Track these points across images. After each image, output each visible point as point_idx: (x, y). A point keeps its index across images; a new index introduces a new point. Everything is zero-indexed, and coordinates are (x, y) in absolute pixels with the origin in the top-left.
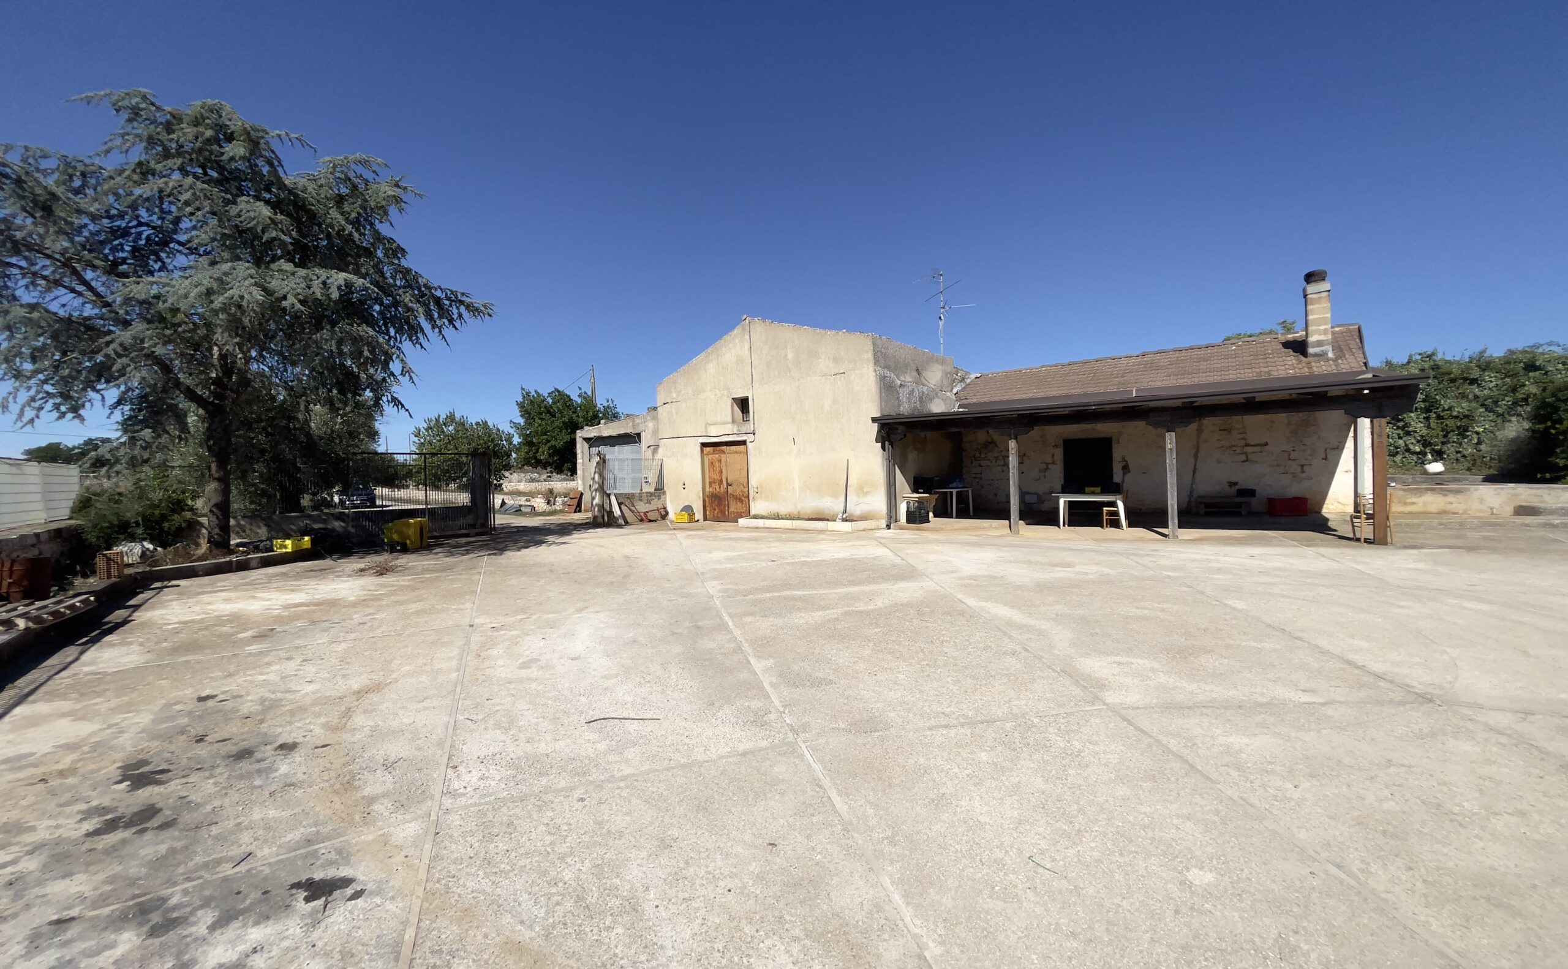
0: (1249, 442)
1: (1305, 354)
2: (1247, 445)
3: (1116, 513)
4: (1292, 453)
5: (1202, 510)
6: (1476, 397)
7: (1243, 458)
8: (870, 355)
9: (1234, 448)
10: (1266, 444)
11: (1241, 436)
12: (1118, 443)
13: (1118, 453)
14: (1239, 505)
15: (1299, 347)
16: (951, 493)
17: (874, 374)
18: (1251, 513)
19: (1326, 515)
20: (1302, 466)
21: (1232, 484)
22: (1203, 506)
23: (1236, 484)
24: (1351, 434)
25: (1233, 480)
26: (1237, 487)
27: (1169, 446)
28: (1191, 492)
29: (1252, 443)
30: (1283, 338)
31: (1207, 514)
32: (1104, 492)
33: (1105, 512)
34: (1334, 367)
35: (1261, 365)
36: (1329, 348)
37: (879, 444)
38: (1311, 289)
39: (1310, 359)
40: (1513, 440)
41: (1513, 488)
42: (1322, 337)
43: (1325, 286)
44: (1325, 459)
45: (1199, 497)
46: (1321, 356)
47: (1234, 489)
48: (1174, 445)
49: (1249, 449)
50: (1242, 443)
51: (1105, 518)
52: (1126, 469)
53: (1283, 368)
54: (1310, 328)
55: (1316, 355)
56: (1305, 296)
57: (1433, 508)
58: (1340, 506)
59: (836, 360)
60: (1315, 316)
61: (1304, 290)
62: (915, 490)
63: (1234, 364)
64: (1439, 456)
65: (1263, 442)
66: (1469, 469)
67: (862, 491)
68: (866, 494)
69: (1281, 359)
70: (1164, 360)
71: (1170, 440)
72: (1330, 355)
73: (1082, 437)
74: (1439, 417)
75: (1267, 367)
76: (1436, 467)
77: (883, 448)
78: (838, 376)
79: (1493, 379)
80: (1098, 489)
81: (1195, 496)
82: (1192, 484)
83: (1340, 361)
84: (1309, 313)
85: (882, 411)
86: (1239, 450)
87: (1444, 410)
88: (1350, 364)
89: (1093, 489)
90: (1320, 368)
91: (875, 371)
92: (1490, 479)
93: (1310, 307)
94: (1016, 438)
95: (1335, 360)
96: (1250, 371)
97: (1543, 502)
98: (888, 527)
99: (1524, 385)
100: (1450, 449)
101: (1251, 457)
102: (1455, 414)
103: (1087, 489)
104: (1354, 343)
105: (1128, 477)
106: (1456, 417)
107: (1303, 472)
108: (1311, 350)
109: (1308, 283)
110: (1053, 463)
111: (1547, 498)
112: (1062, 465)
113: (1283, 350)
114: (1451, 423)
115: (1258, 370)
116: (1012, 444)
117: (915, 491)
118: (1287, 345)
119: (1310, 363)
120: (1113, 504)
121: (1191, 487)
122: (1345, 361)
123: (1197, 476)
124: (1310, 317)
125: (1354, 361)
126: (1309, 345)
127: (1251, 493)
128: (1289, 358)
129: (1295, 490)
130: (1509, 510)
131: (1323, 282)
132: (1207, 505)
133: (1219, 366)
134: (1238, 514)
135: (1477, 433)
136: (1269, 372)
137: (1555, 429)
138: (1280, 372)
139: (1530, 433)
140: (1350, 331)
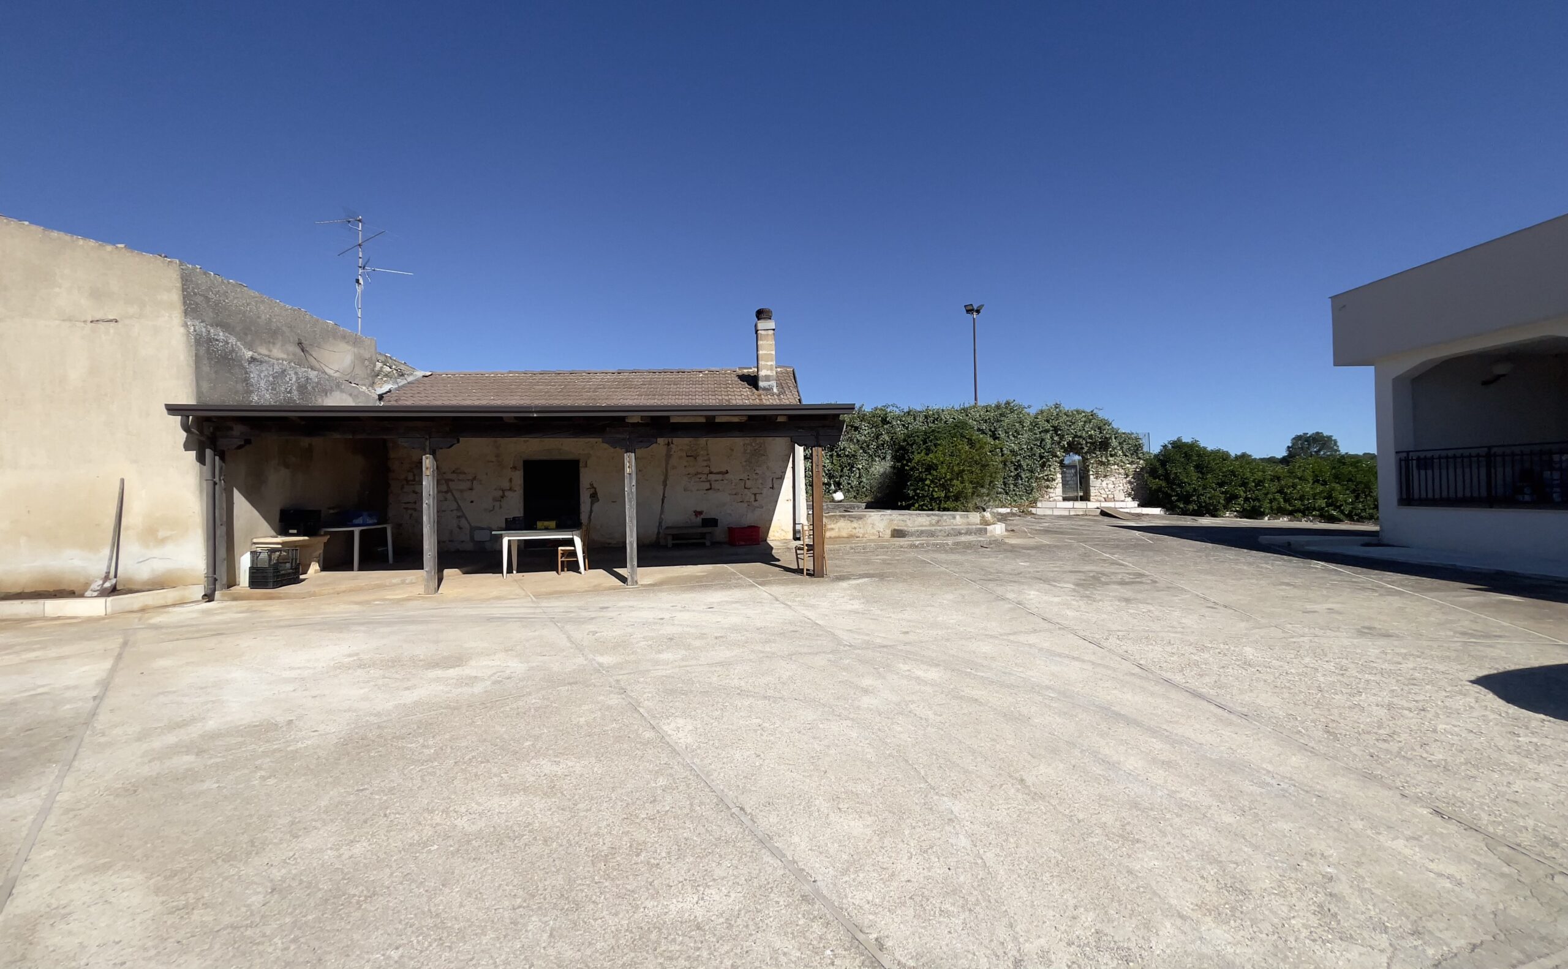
0: (712, 470)
1: (757, 387)
2: (711, 473)
3: (573, 554)
4: (747, 481)
5: (670, 542)
6: (858, 441)
7: (707, 486)
8: (174, 297)
9: (699, 476)
10: (727, 472)
11: (705, 464)
12: (586, 466)
13: (586, 478)
14: (703, 536)
15: (752, 381)
16: (352, 532)
17: (182, 330)
18: (716, 544)
19: (771, 544)
20: (755, 494)
21: (698, 513)
22: (670, 538)
23: (701, 513)
24: (790, 465)
25: (699, 509)
26: (702, 516)
27: (628, 470)
28: (660, 523)
29: (715, 471)
30: (740, 372)
31: (676, 546)
32: (560, 527)
33: (560, 552)
34: (778, 401)
35: (723, 393)
36: (773, 383)
37: (192, 454)
38: (762, 325)
39: (761, 392)
40: (884, 475)
41: (890, 515)
42: (769, 373)
43: (771, 324)
44: (772, 488)
45: (667, 528)
46: (768, 390)
47: (699, 519)
48: (634, 468)
49: (712, 477)
50: (707, 470)
51: (560, 560)
52: (594, 496)
53: (740, 398)
54: (761, 363)
55: (765, 389)
56: (757, 331)
57: (844, 534)
58: (783, 533)
59: (97, 295)
60: (764, 352)
61: (756, 326)
62: (283, 529)
63: (700, 390)
64: (838, 486)
65: (724, 470)
66: (855, 497)
67: (152, 535)
68: (163, 541)
69: (738, 390)
70: (637, 379)
71: (630, 462)
72: (775, 390)
73: (545, 458)
74: (838, 456)
75: (728, 395)
76: (839, 496)
77: (201, 459)
78: (102, 326)
79: (866, 428)
80: (553, 524)
81: (664, 527)
82: (661, 515)
83: (782, 396)
84: (759, 347)
85: (199, 393)
86: (704, 477)
87: (840, 450)
88: (789, 399)
89: (546, 523)
90: (768, 400)
91: (186, 325)
92: (870, 506)
93: (760, 343)
94: (433, 453)
95: (779, 395)
96: (714, 397)
97: (906, 526)
98: (209, 597)
99: (882, 434)
100: (844, 481)
101: (715, 485)
102: (847, 453)
103: (539, 524)
104: (791, 383)
105: (596, 506)
106: (847, 456)
107: (756, 500)
108: (761, 384)
109: (759, 319)
110: (510, 489)
111: (909, 523)
112: (522, 491)
113: (740, 382)
114: (844, 459)
115: (720, 398)
116: (428, 461)
117: (283, 532)
118: (743, 378)
119: (760, 395)
120: (571, 542)
121: (660, 518)
122: (785, 397)
123: (665, 505)
124: (760, 352)
125: (792, 397)
126: (760, 379)
127: (712, 522)
128: (744, 390)
129: (750, 519)
130: (889, 532)
131: (769, 321)
132: (675, 537)
133: (687, 390)
134: (703, 545)
135: (859, 469)
136: (728, 401)
137: (908, 466)
138: (738, 401)
139: (892, 470)
140: (788, 373)
